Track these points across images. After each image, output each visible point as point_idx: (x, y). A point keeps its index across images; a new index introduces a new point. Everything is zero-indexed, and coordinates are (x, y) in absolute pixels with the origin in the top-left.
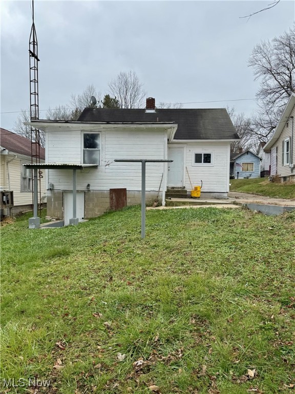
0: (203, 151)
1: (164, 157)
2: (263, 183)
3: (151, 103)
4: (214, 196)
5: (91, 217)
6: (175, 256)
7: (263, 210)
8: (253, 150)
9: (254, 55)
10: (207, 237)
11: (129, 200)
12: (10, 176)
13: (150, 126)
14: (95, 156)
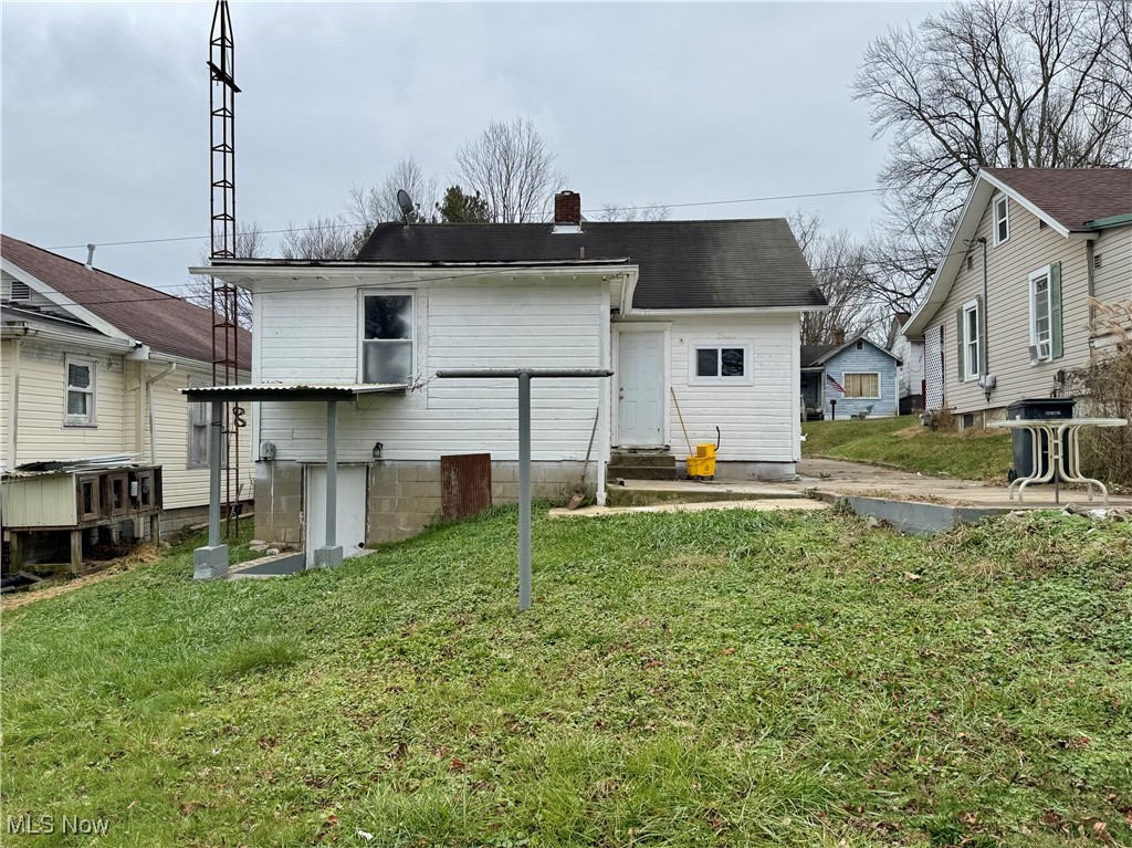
0: (719, 341)
1: (602, 362)
2: (904, 432)
3: (568, 205)
4: (757, 473)
5: (386, 540)
6: (613, 667)
7: (894, 517)
8: (878, 336)
9: (870, 67)
10: (717, 604)
11: (497, 490)
12: (155, 421)
13: (557, 271)
14: (398, 361)
